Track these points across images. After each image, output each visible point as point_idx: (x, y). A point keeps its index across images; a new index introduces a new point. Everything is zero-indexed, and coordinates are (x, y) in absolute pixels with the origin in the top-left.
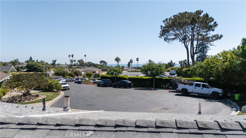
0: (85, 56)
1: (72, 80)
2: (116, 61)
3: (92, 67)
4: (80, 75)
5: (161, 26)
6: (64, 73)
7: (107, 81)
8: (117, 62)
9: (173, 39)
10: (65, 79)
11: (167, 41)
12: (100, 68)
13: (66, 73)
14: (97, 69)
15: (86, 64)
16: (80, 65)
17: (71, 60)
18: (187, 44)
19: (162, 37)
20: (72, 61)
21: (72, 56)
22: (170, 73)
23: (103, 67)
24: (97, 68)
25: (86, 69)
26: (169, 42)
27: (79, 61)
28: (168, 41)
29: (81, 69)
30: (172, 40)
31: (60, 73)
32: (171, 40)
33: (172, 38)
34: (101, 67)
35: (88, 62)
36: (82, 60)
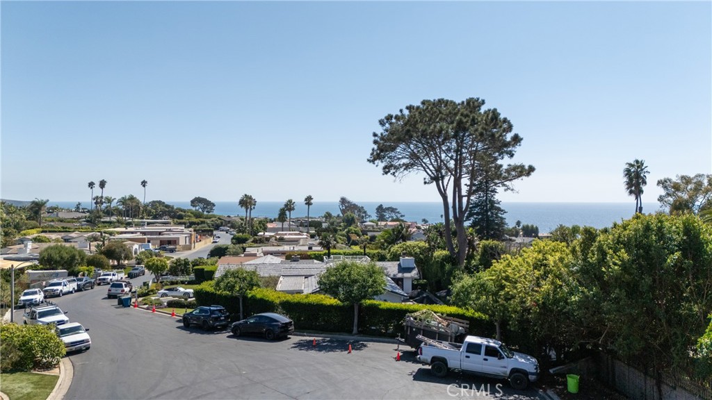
0: (144, 186)
1: (100, 280)
2: (242, 206)
3: (166, 219)
4: (127, 258)
5: (375, 135)
6: (73, 258)
7: (213, 312)
8: (247, 209)
9: (407, 167)
10: (74, 280)
11: (392, 171)
12: (191, 224)
13: (77, 257)
14: (182, 227)
15: (146, 210)
16: (128, 211)
17: (97, 197)
18: (445, 184)
19: (376, 162)
20: (98, 201)
21: (102, 184)
22: (399, 265)
23: (201, 219)
24: (180, 224)
25: (147, 229)
26: (396, 174)
27: (123, 201)
28: (394, 173)
29: (130, 229)
30: (405, 169)
31: (58, 259)
32: (402, 170)
33: (404, 164)
34: (194, 220)
35: (154, 202)
36: (132, 198)
